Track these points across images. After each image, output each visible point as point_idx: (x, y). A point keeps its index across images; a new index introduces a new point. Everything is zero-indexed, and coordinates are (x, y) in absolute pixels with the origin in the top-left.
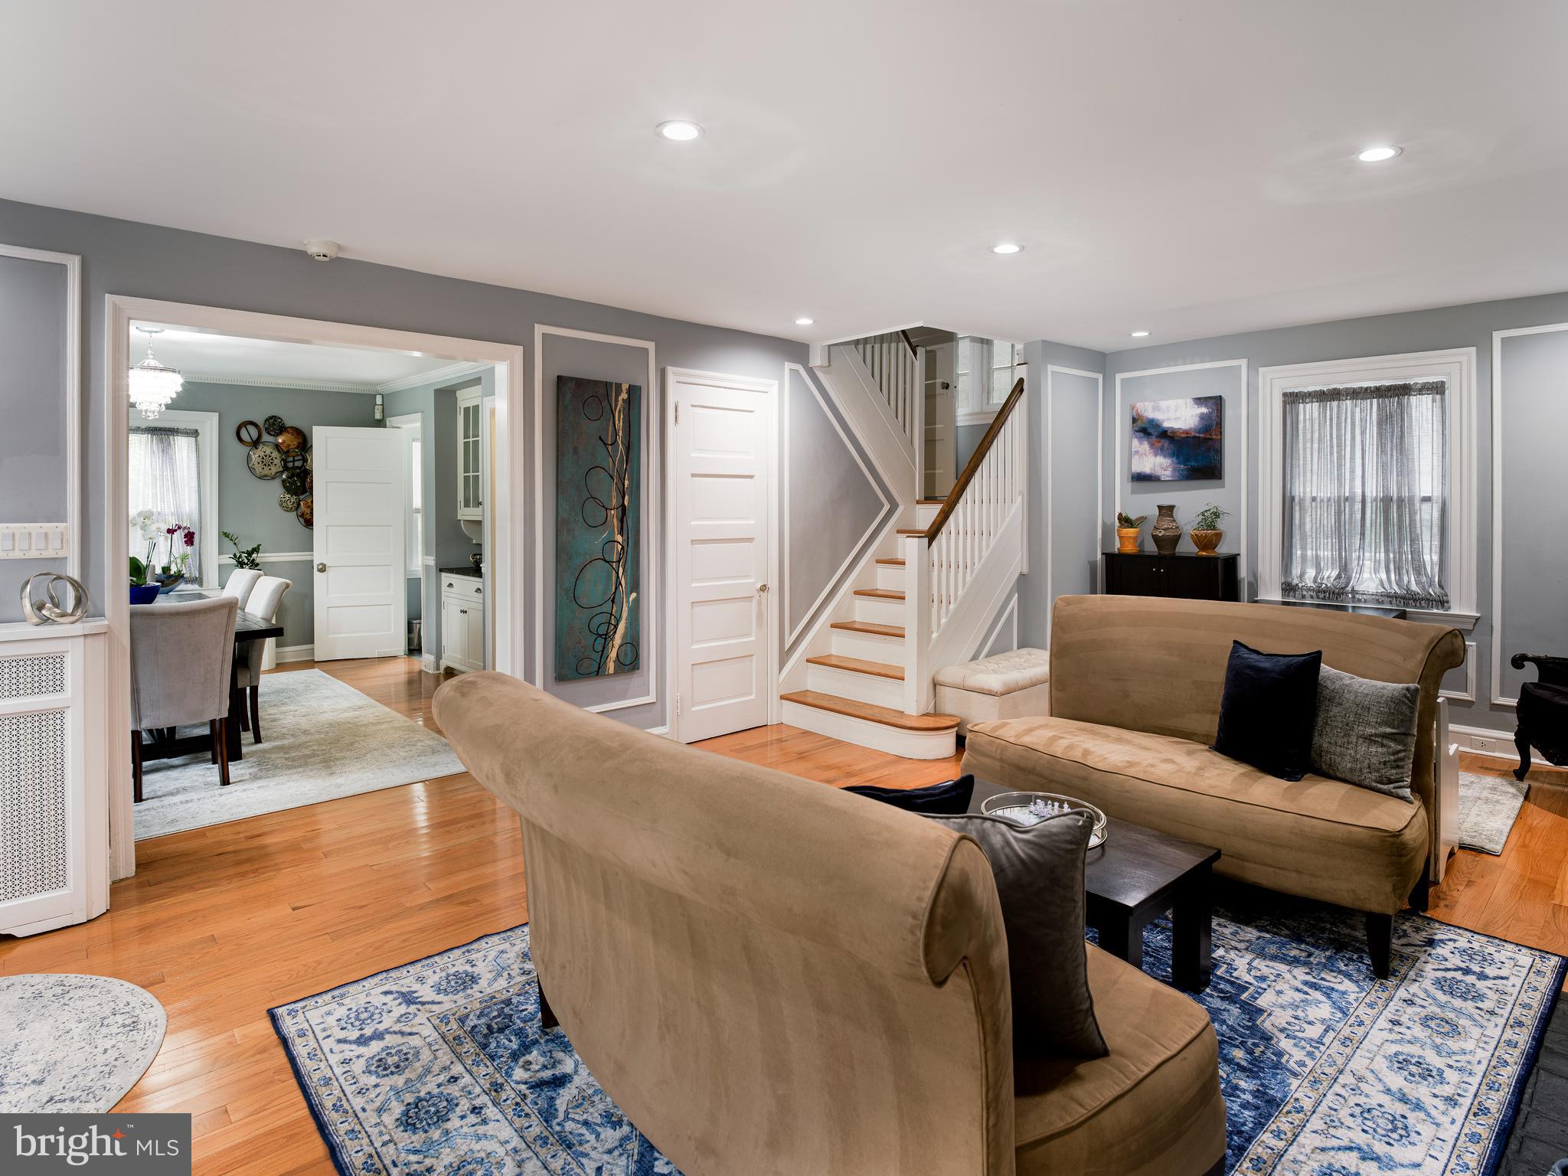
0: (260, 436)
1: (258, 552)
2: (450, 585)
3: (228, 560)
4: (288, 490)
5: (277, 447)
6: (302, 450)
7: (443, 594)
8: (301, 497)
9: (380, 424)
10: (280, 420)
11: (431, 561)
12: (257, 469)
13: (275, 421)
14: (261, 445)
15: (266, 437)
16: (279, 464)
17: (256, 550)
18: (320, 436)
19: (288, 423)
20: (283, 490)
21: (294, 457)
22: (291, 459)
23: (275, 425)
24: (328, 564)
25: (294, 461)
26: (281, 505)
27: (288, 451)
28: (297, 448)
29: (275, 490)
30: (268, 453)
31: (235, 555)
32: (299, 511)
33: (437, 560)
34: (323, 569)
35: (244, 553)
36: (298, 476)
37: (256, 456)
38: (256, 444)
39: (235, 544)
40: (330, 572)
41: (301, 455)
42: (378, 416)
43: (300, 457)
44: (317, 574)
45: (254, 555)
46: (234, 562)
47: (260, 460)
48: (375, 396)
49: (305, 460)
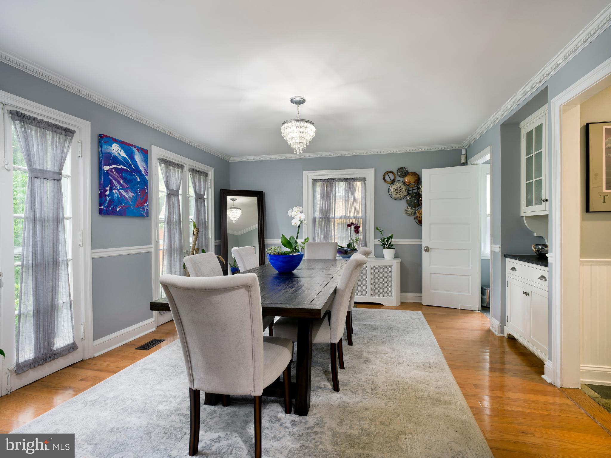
0: (395, 178)
1: (392, 238)
2: (514, 269)
3: (378, 242)
4: (409, 205)
5: (404, 183)
6: (418, 184)
7: (507, 275)
8: (417, 208)
9: (465, 164)
10: (405, 169)
11: (498, 249)
12: (393, 195)
13: (403, 169)
14: (395, 183)
15: (398, 178)
16: (404, 192)
17: (391, 237)
18: (427, 175)
19: (410, 170)
20: (407, 205)
21: (413, 187)
22: (411, 189)
23: (404, 172)
24: (430, 247)
25: (413, 190)
26: (406, 213)
27: (410, 185)
28: (415, 182)
29: (403, 205)
30: (399, 186)
31: (381, 239)
32: (415, 216)
33: (502, 248)
34: (427, 250)
35: (385, 238)
36: (415, 197)
37: (393, 188)
38: (393, 182)
39: (381, 233)
40: (432, 253)
41: (417, 186)
42: (463, 161)
43: (416, 188)
44: (424, 253)
45: (390, 240)
46: (380, 243)
47: (395, 190)
48: (461, 150)
49: (419, 188)
